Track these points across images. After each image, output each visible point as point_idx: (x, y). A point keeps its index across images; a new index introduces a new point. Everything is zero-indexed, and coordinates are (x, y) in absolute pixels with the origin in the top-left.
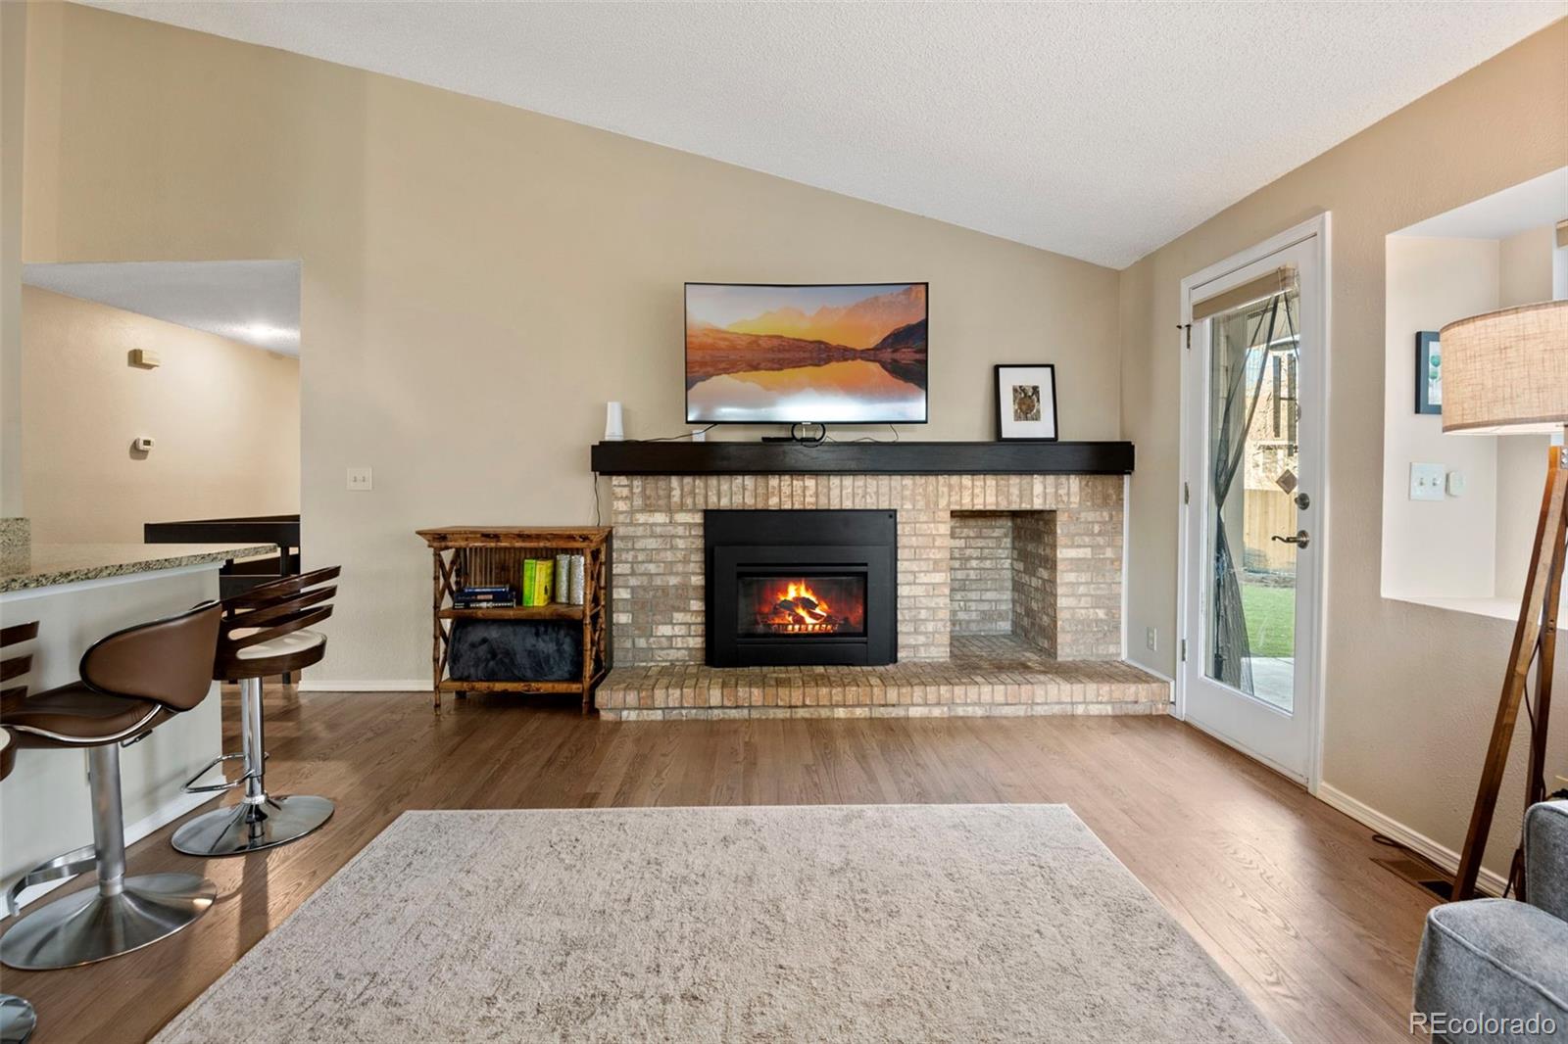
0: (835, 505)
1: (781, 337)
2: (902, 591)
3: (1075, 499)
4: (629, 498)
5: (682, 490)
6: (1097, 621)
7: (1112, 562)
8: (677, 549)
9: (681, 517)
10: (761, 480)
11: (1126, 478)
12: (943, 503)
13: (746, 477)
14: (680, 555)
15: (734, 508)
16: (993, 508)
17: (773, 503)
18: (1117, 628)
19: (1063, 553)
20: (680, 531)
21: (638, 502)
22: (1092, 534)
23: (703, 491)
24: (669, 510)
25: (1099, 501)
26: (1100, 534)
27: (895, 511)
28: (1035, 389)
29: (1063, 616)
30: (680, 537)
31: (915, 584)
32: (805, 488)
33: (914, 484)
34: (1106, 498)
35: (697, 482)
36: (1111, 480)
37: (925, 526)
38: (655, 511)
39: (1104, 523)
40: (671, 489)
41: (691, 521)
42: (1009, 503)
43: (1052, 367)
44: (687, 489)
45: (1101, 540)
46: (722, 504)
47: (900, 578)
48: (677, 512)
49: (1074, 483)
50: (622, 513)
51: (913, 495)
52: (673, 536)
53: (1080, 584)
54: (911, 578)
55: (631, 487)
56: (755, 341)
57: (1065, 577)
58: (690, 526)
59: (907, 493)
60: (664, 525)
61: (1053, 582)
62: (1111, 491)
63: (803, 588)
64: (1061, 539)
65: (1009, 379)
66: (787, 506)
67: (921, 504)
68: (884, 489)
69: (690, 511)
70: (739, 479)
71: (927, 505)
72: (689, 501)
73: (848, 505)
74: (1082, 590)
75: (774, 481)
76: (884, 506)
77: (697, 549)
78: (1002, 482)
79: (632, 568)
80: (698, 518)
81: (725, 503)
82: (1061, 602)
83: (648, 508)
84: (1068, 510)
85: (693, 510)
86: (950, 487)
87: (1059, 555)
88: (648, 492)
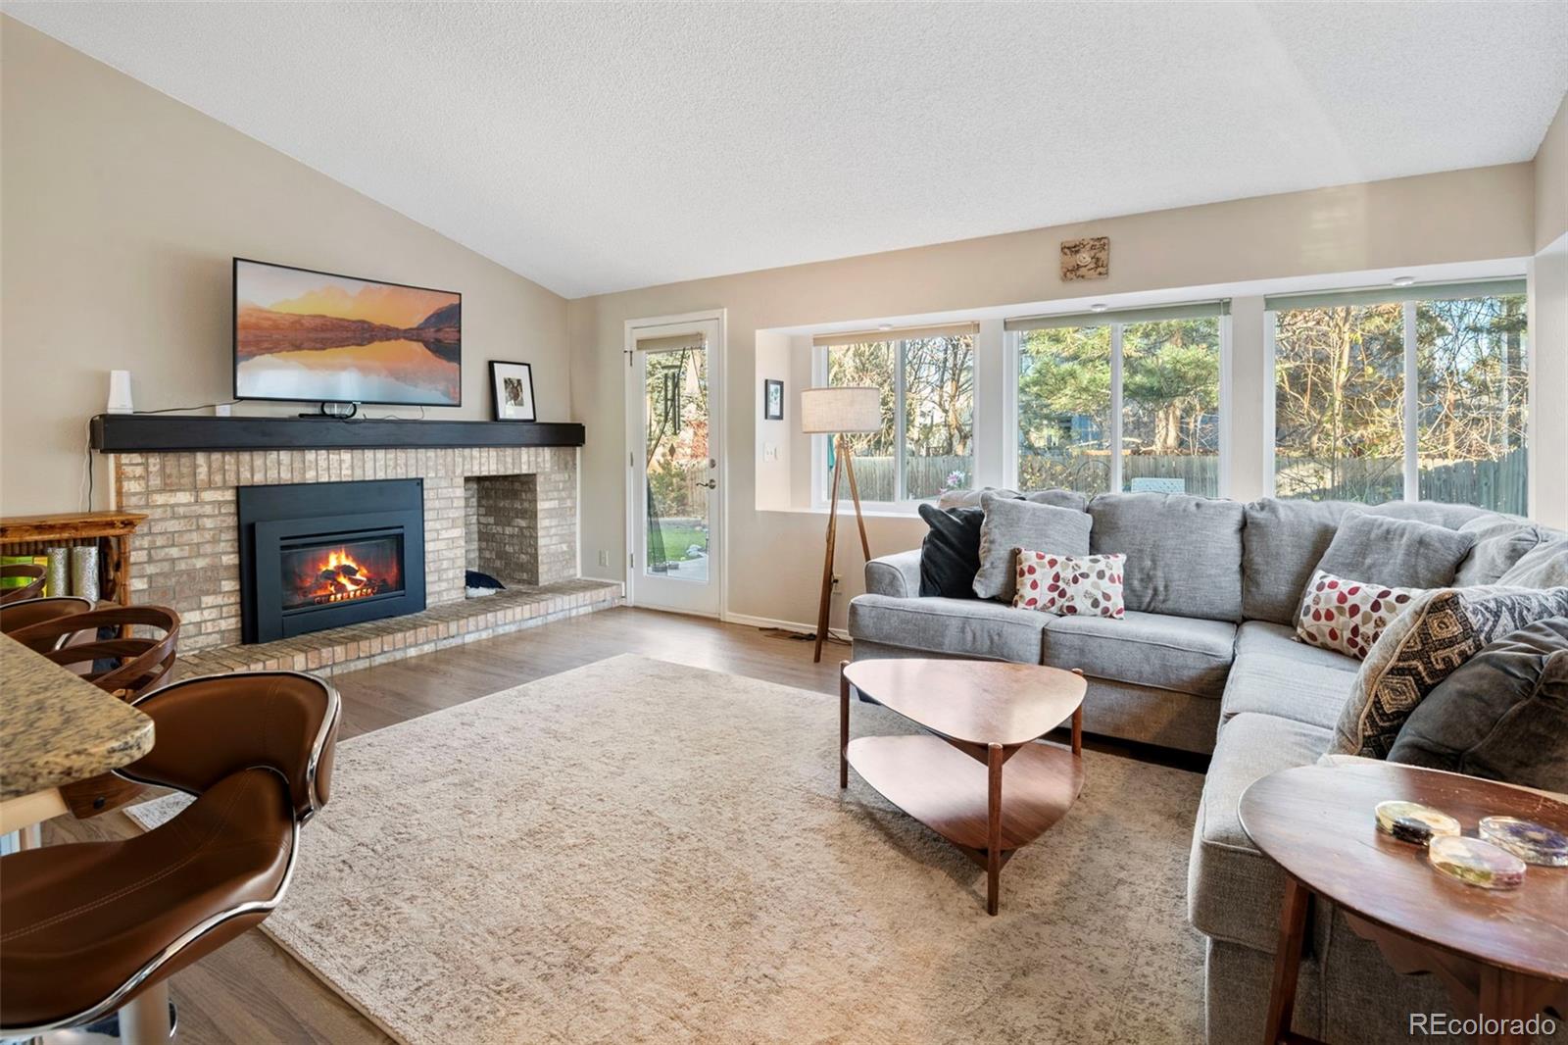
0: (369, 476)
1: (324, 317)
2: (429, 547)
3: (548, 465)
4: (145, 477)
5: (210, 467)
6: (563, 552)
7: (571, 509)
8: (204, 529)
9: (207, 496)
10: (297, 454)
11: (578, 449)
12: (458, 471)
13: (281, 453)
14: (208, 536)
15: (269, 483)
16: (494, 473)
17: (310, 477)
18: (574, 556)
19: (542, 505)
20: (208, 509)
21: (155, 482)
22: (559, 490)
23: (234, 468)
24: (195, 489)
25: (562, 466)
26: (563, 490)
27: (422, 480)
28: (519, 381)
29: (541, 551)
30: (208, 516)
31: (438, 539)
32: (341, 462)
33: (436, 456)
34: (566, 464)
35: (227, 457)
36: (569, 450)
37: (445, 491)
38: (179, 490)
39: (565, 482)
40: (195, 467)
41: (221, 499)
42: (506, 469)
43: (529, 365)
44: (214, 465)
45: (563, 494)
46: (255, 479)
47: (427, 536)
48: (205, 489)
49: (547, 453)
50: (134, 494)
51: (436, 464)
52: (200, 516)
53: (551, 527)
54: (435, 535)
55: (146, 466)
56: (297, 323)
57: (543, 522)
58: (220, 504)
59: (431, 464)
60: (188, 505)
61: (534, 528)
62: (569, 458)
63: (343, 556)
64: (540, 495)
65: (502, 372)
66: (324, 479)
67: (442, 473)
68: (412, 461)
69: (218, 488)
70: (273, 455)
71: (446, 472)
72: (218, 478)
73: (381, 476)
74: (553, 531)
75: (310, 455)
76: (412, 475)
77: (228, 528)
78: (501, 453)
79: (149, 555)
80: (230, 495)
81: (259, 479)
82: (541, 542)
83: (167, 488)
84: (543, 473)
85: (224, 487)
86: (464, 458)
87: (539, 507)
88: (168, 471)
